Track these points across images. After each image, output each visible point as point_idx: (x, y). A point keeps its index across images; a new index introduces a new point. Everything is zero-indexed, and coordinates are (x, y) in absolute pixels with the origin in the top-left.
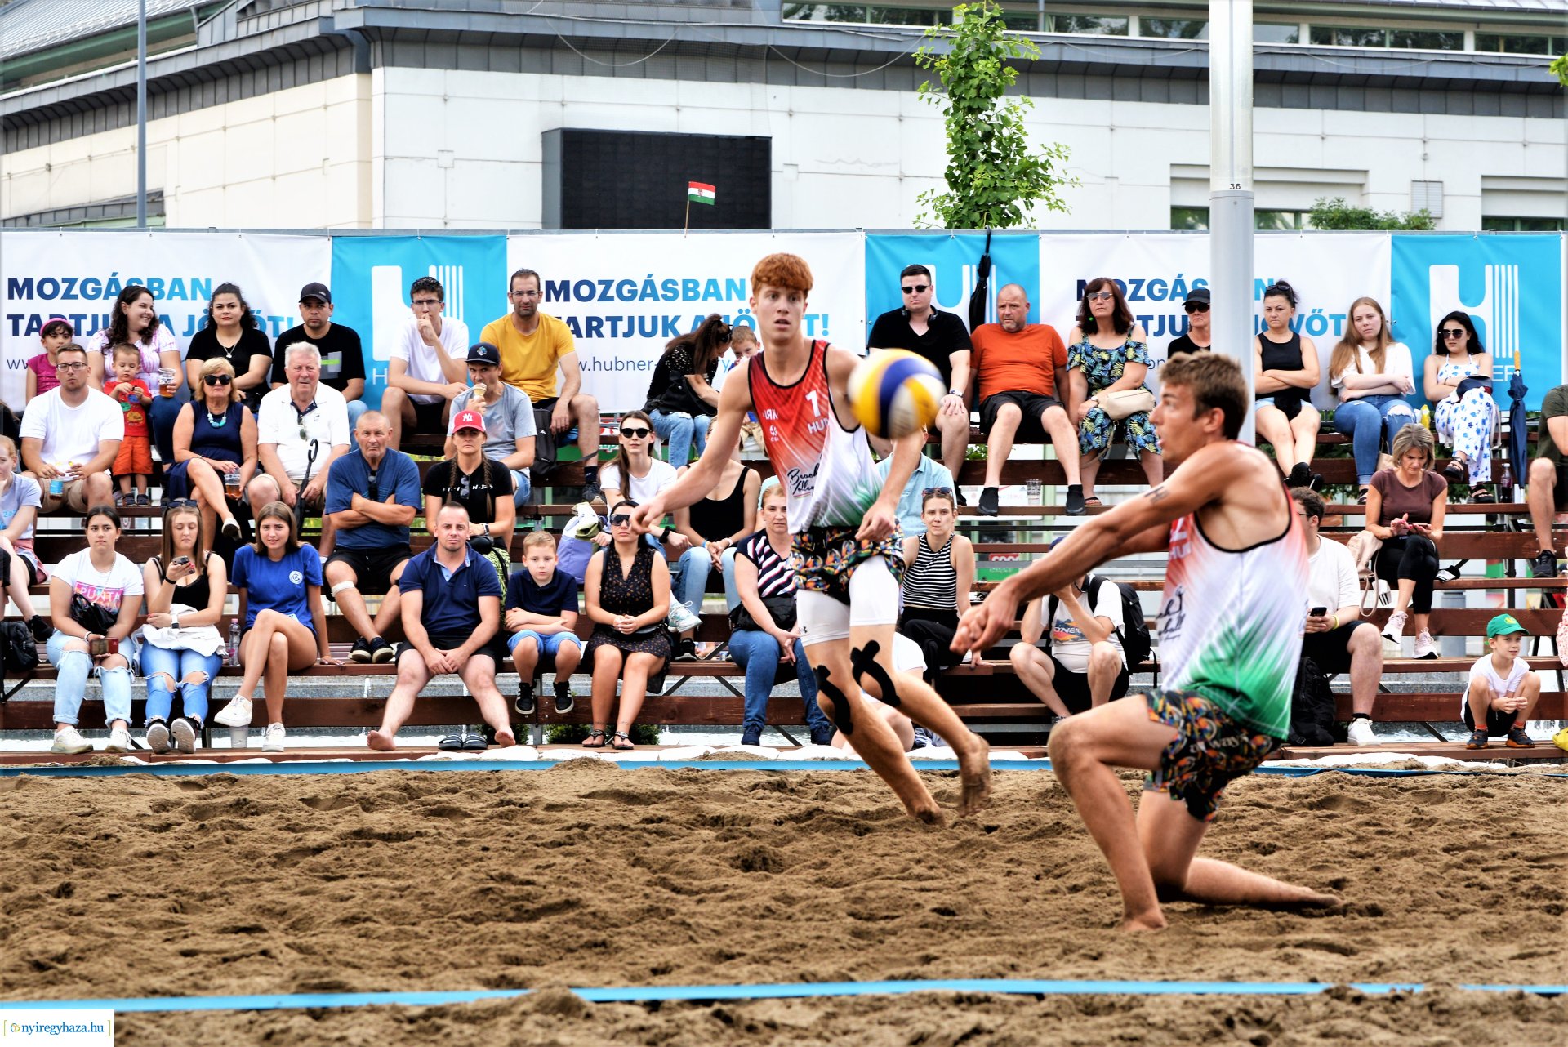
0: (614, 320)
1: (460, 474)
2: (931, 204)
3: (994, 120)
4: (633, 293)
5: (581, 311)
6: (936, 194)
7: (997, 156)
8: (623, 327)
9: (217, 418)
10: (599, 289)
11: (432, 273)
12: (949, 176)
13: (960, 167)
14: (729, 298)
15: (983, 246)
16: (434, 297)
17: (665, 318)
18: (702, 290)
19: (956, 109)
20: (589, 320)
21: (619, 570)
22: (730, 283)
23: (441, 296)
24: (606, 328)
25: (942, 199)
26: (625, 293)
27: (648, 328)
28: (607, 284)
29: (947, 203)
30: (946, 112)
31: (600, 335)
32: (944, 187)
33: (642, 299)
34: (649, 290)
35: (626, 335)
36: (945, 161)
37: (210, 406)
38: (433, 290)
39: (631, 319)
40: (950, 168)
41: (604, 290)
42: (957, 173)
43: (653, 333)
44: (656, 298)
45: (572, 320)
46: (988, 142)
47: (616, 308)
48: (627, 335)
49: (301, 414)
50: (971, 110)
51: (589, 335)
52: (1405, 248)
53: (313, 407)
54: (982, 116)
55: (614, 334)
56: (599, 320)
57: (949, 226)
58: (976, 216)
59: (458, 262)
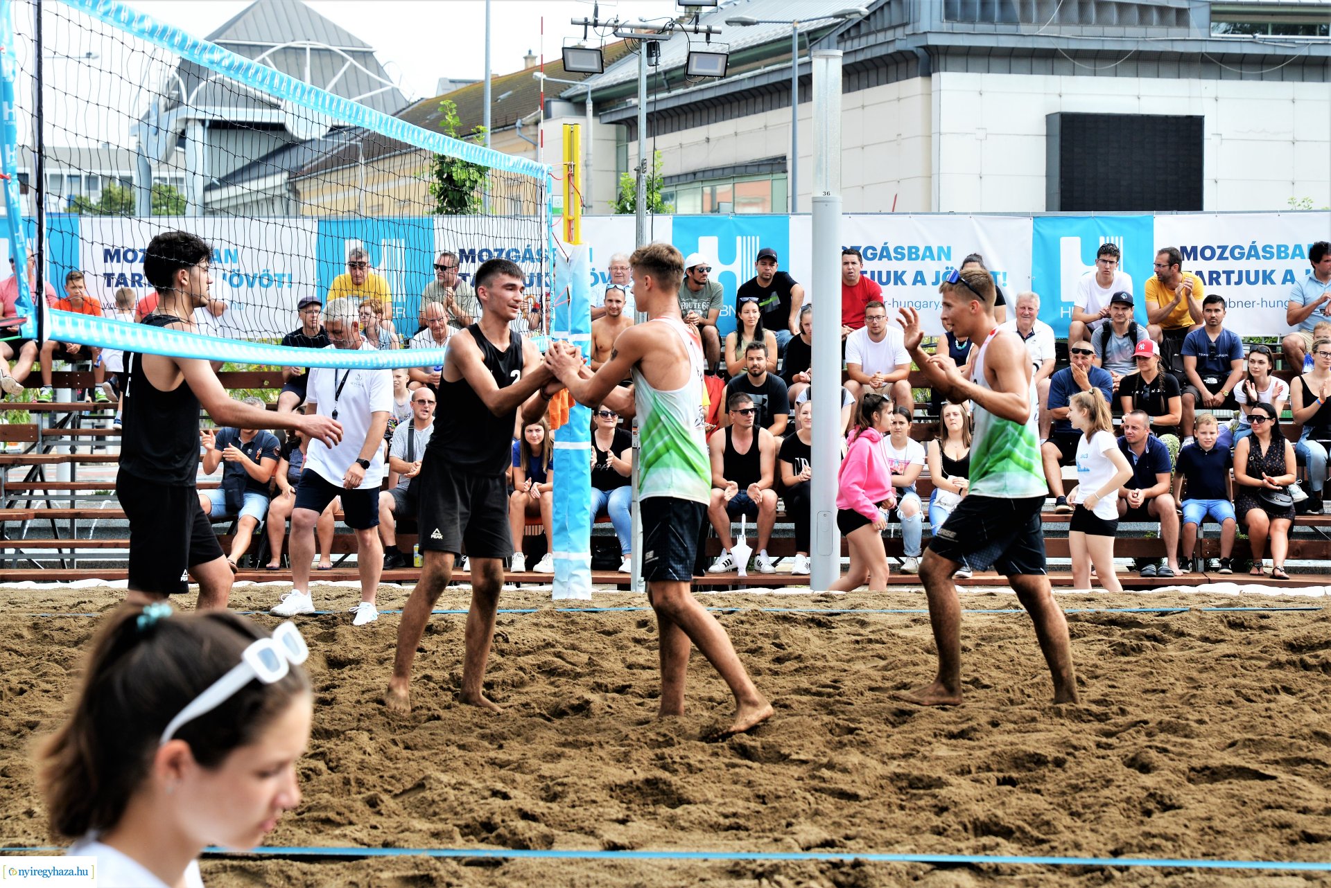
0: (1229, 274)
1: (1143, 383)
4: (1242, 255)
5: (1206, 267)
8: (1234, 278)
9: (961, 344)
10: (1218, 252)
17: (1264, 272)
18: (1290, 252)
20: (1211, 273)
21: (1260, 450)
24: (1223, 279)
26: (1236, 255)
27: (1252, 279)
28: (1224, 248)
31: (1218, 283)
33: (1248, 258)
34: (1253, 252)
35: (1236, 283)
39: (1240, 273)
41: (1222, 252)
43: (1256, 282)
44: (1258, 258)
45: (1199, 273)
47: (1230, 265)
49: (1024, 339)
51: (1211, 283)
53: (1032, 334)
55: (1228, 282)
56: (1218, 274)
59: (1119, 233)
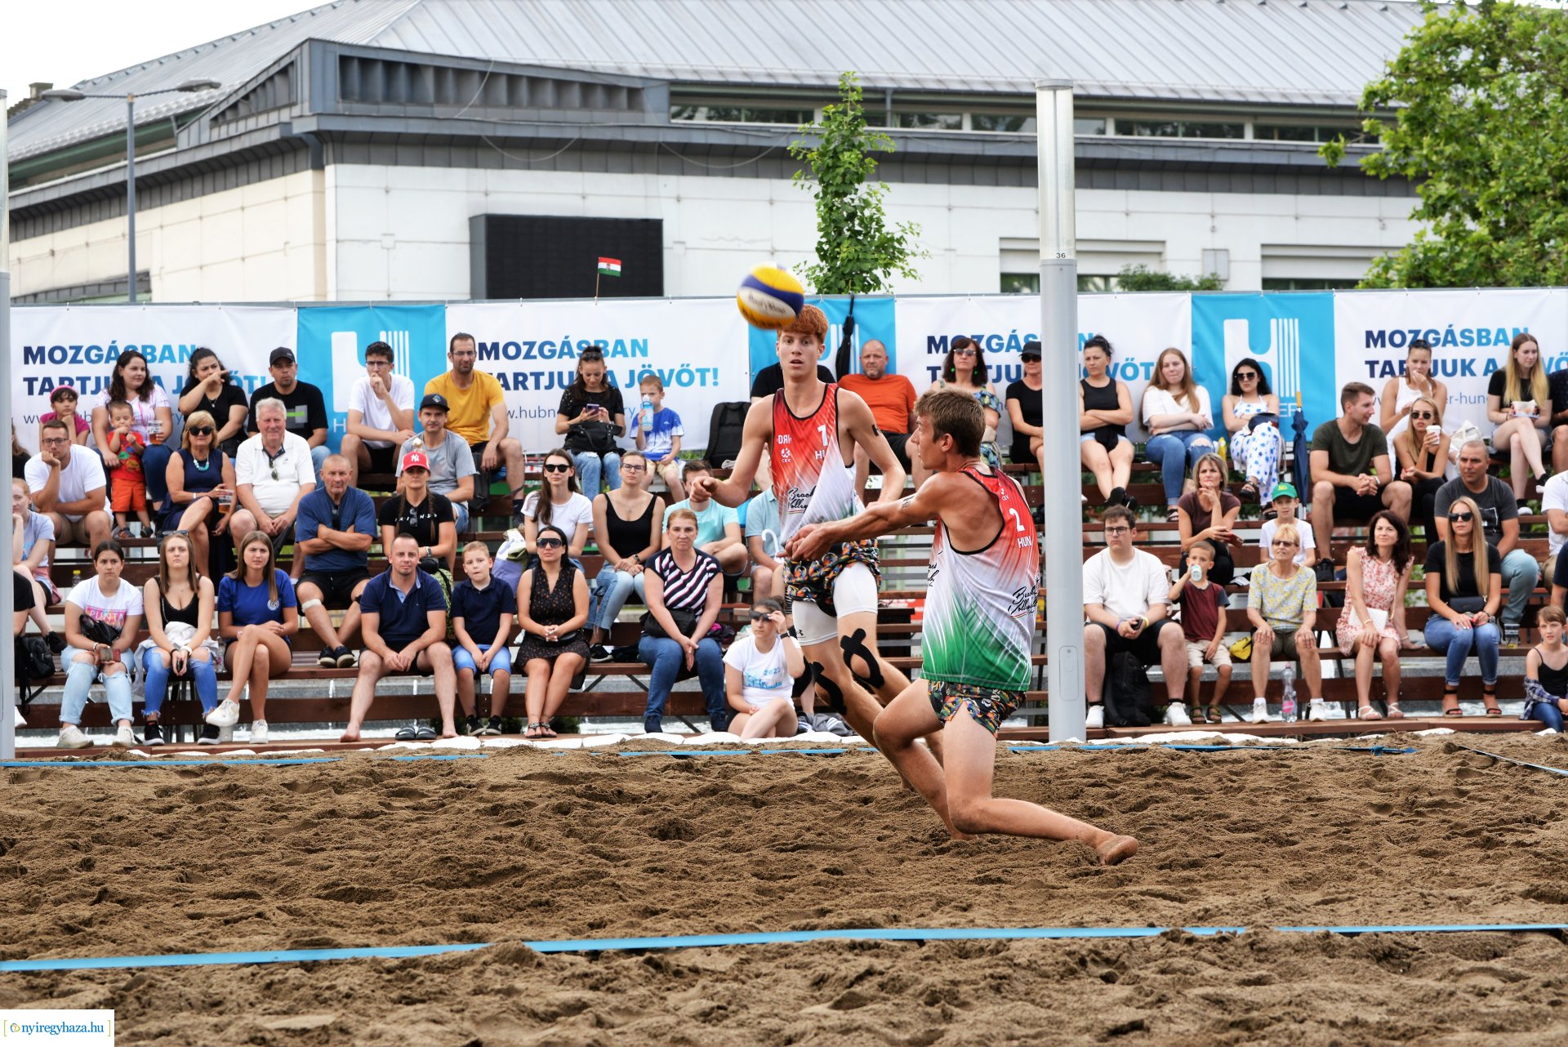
0: (537, 375)
1: (408, 506)
2: (804, 274)
3: (857, 202)
4: (553, 352)
5: (509, 367)
6: (809, 265)
7: (859, 233)
8: (544, 380)
10: (524, 349)
11: (383, 338)
12: (819, 250)
13: (828, 242)
14: (634, 355)
15: (847, 308)
16: (384, 359)
19: (825, 193)
20: (516, 375)
21: (546, 585)
22: (635, 343)
23: (391, 358)
24: (531, 382)
25: (813, 269)
26: (547, 353)
28: (531, 345)
29: (818, 273)
30: (817, 196)
31: (525, 388)
32: (815, 259)
33: (560, 357)
34: (565, 350)
35: (547, 388)
36: (817, 237)
37: (194, 452)
38: (383, 354)
39: (551, 375)
40: (820, 243)
41: (528, 350)
42: (826, 247)
46: (852, 220)
47: (539, 365)
48: (549, 387)
49: (272, 458)
50: (837, 194)
51: (516, 388)
52: (1202, 305)
53: (281, 452)
54: (847, 199)
55: (537, 387)
56: (524, 375)
57: (820, 291)
58: (842, 283)
59: (404, 327)
